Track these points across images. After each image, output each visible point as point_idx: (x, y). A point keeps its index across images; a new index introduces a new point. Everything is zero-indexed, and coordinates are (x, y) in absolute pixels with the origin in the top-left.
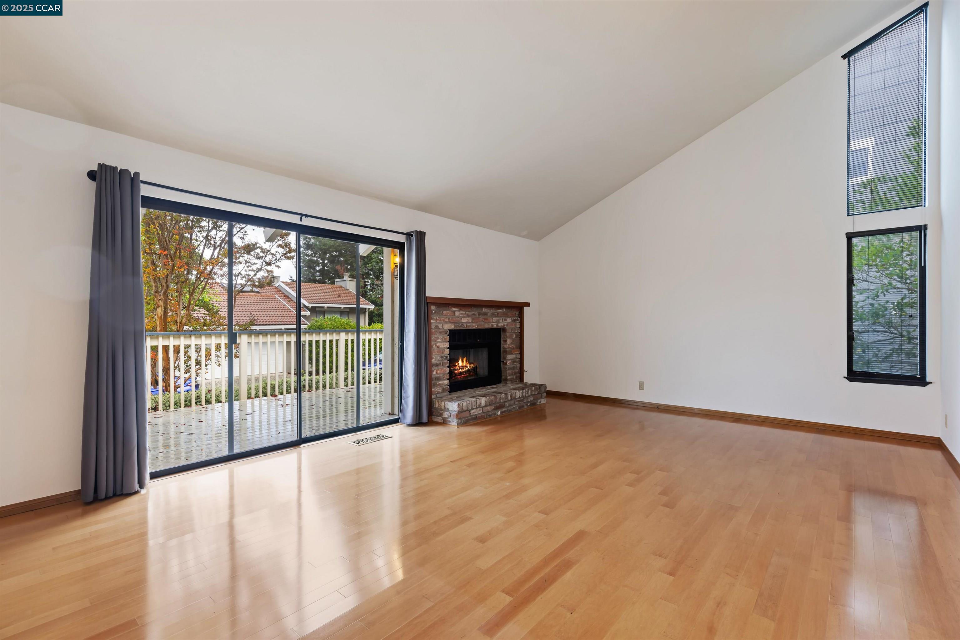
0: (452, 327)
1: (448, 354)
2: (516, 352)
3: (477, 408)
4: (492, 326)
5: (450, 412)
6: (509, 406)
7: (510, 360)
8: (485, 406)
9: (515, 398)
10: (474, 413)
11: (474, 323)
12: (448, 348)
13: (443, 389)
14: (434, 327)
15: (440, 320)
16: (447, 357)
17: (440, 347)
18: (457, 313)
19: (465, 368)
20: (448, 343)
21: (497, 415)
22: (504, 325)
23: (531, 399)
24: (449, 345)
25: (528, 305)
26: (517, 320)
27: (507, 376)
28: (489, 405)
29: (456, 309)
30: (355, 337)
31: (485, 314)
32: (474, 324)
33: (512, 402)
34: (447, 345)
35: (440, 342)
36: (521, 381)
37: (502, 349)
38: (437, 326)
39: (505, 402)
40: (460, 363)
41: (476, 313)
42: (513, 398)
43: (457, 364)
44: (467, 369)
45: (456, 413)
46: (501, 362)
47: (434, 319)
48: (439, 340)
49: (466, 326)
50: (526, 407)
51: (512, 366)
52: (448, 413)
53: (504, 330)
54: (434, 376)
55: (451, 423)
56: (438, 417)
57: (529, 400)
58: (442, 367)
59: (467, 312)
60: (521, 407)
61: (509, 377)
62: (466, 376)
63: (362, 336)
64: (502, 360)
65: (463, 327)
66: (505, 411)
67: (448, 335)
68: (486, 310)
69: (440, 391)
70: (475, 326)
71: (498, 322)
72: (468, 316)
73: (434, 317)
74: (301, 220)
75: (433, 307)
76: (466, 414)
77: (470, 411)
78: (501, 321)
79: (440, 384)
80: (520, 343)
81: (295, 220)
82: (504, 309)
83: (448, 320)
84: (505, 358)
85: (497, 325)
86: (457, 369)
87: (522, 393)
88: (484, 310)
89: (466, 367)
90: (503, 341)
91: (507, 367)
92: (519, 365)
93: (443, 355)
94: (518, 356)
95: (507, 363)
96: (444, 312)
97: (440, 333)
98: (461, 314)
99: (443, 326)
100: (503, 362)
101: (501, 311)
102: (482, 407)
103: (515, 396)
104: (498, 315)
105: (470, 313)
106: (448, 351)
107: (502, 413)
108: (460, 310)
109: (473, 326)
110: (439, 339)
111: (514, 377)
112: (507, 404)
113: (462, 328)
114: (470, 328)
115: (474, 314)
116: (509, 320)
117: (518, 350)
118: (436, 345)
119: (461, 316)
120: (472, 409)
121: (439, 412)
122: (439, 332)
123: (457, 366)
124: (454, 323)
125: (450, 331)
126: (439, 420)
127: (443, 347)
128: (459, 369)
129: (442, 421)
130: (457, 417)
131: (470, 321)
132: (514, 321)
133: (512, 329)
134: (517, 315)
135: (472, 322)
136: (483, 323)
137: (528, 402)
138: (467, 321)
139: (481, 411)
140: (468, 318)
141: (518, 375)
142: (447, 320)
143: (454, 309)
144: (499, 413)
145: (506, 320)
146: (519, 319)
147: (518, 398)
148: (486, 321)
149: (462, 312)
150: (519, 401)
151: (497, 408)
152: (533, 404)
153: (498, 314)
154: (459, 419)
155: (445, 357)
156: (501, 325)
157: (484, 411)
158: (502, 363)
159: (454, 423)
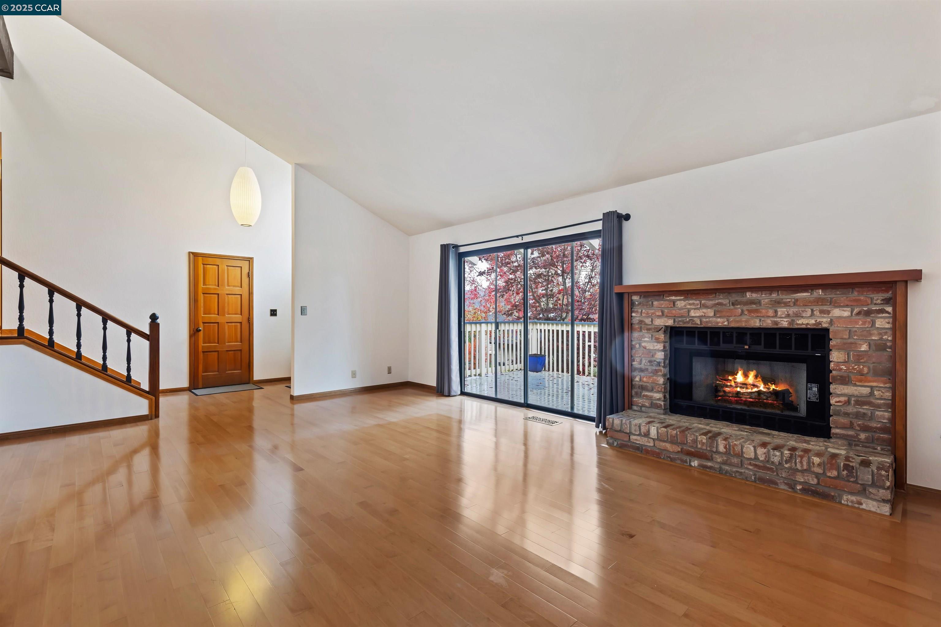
0: (670, 323)
2: (874, 384)
11: (721, 317)
12: (662, 351)
13: (652, 403)
14: (637, 322)
15: (648, 314)
16: (659, 362)
17: (648, 348)
18: (681, 304)
19: (752, 389)
20: (665, 344)
24: (667, 346)
26: (882, 311)
29: (678, 298)
30: (569, 328)
31: (755, 302)
32: (719, 320)
34: (662, 346)
35: (647, 342)
38: (641, 322)
40: (740, 378)
41: (725, 301)
43: (730, 378)
47: (637, 312)
48: (646, 339)
49: (699, 323)
54: (637, 383)
59: (703, 302)
63: (576, 329)
65: (692, 324)
67: (663, 333)
69: (647, 404)
72: (705, 307)
73: (638, 309)
75: (635, 298)
79: (646, 396)
81: (518, 241)
82: (820, 291)
83: (660, 314)
86: (731, 386)
92: (887, 413)
93: (652, 359)
94: (883, 393)
96: (655, 303)
97: (648, 330)
98: (691, 304)
99: (652, 321)
105: (712, 303)
108: (688, 299)
109: (718, 323)
110: (645, 337)
111: (863, 435)
115: (720, 304)
116: (844, 312)
117: (884, 378)
118: (640, 346)
119: (689, 307)
122: (645, 328)
123: (731, 380)
124: (675, 317)
125: (668, 328)
127: (654, 348)
128: (737, 387)
131: (711, 314)
135: (715, 316)
138: (702, 314)
140: (703, 310)
143: (673, 298)
149: (691, 301)
153: (797, 300)
155: (655, 363)
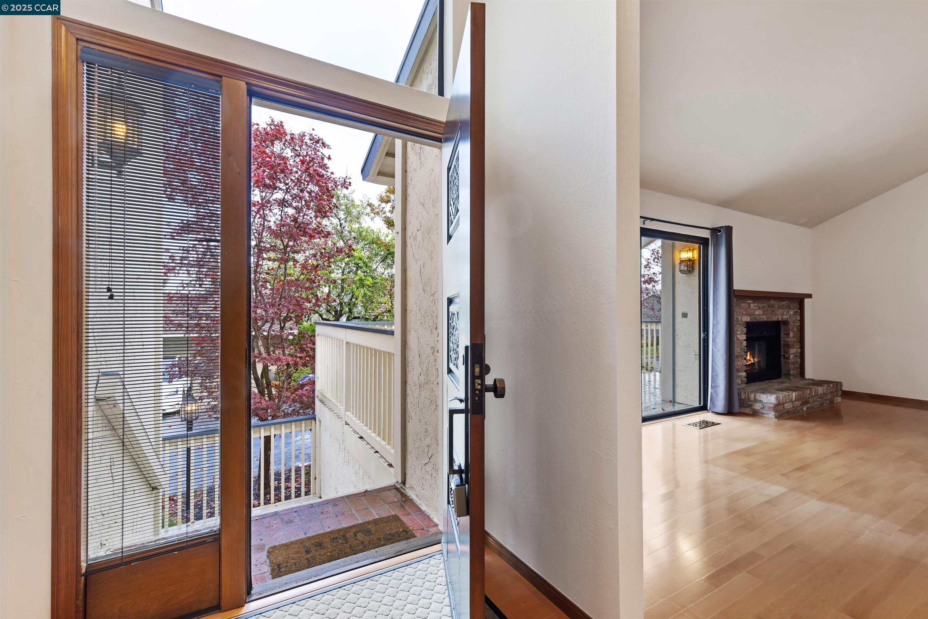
0: (748, 319)
1: (745, 346)
2: (797, 346)
3: (789, 402)
4: (778, 318)
5: (763, 404)
6: (813, 402)
7: (793, 354)
8: (795, 401)
9: (818, 395)
10: (787, 406)
11: (765, 315)
12: (745, 340)
13: (742, 380)
15: (740, 313)
16: (744, 349)
17: (740, 339)
18: (752, 305)
20: (745, 335)
21: (804, 411)
22: (787, 318)
23: (829, 396)
24: (747, 337)
25: (810, 296)
26: (798, 312)
27: (789, 371)
28: (798, 400)
29: (751, 301)
31: (773, 306)
32: (764, 317)
33: (815, 399)
34: (744, 337)
35: (740, 334)
36: (801, 377)
37: (782, 342)
38: (737, 319)
39: (809, 398)
41: (765, 305)
42: (817, 395)
44: (750, 362)
45: (773, 405)
46: (780, 356)
47: (736, 311)
49: (758, 319)
50: (825, 404)
51: (793, 361)
52: (760, 405)
53: (786, 323)
55: (765, 415)
56: (745, 408)
57: (828, 398)
58: (741, 359)
59: (759, 305)
60: (822, 404)
61: (791, 372)
62: (749, 369)
64: (782, 354)
66: (810, 407)
67: (745, 327)
68: (773, 302)
69: (740, 382)
70: (764, 318)
71: (783, 314)
72: (759, 308)
73: (736, 309)
74: (644, 224)
75: (736, 300)
76: (780, 408)
77: (783, 404)
78: (785, 313)
79: (739, 376)
80: (800, 337)
84: (787, 352)
85: (782, 318)
87: (823, 390)
88: (772, 302)
89: (750, 360)
90: (784, 334)
91: (790, 361)
92: (800, 360)
93: (741, 347)
94: (799, 350)
95: (790, 357)
96: (742, 305)
97: (740, 325)
98: (755, 306)
99: (741, 319)
100: (784, 356)
101: (784, 303)
102: (793, 402)
103: (818, 392)
104: (782, 307)
105: (761, 305)
106: (745, 343)
107: (807, 408)
108: (754, 302)
109: (764, 319)
110: (740, 331)
111: (796, 372)
112: (811, 400)
113: (755, 321)
114: (762, 320)
115: (764, 307)
116: (791, 313)
117: (799, 344)
118: (737, 337)
119: (754, 308)
120: (786, 403)
121: (746, 404)
124: (750, 315)
125: (747, 323)
126: (747, 411)
127: (742, 339)
129: (751, 413)
130: (774, 410)
131: (762, 313)
132: (795, 313)
133: (794, 322)
134: (798, 307)
135: (763, 315)
136: (771, 316)
137: (827, 400)
138: (759, 313)
139: (792, 406)
140: (760, 311)
141: (799, 370)
142: (744, 313)
143: (749, 301)
144: (805, 409)
145: (789, 312)
146: (799, 311)
147: (820, 395)
148: (774, 313)
149: (755, 304)
150: (820, 398)
151: (804, 403)
152: (832, 402)
154: (776, 412)
156: (785, 317)
157: (794, 406)
158: (782, 357)
159: (770, 415)
